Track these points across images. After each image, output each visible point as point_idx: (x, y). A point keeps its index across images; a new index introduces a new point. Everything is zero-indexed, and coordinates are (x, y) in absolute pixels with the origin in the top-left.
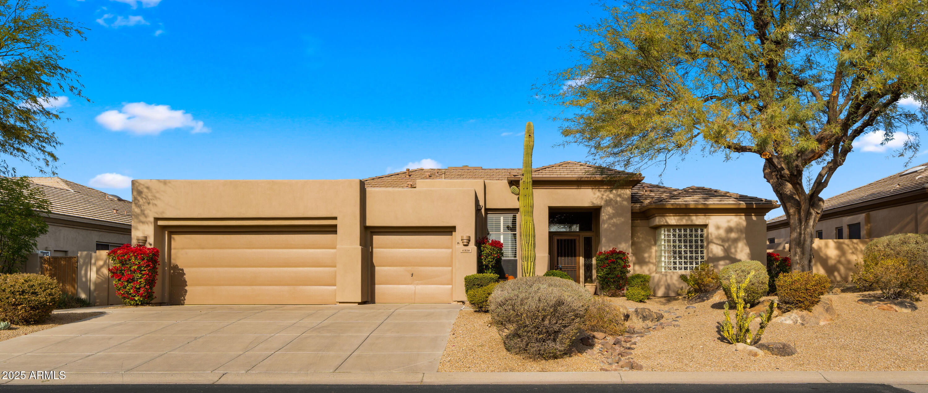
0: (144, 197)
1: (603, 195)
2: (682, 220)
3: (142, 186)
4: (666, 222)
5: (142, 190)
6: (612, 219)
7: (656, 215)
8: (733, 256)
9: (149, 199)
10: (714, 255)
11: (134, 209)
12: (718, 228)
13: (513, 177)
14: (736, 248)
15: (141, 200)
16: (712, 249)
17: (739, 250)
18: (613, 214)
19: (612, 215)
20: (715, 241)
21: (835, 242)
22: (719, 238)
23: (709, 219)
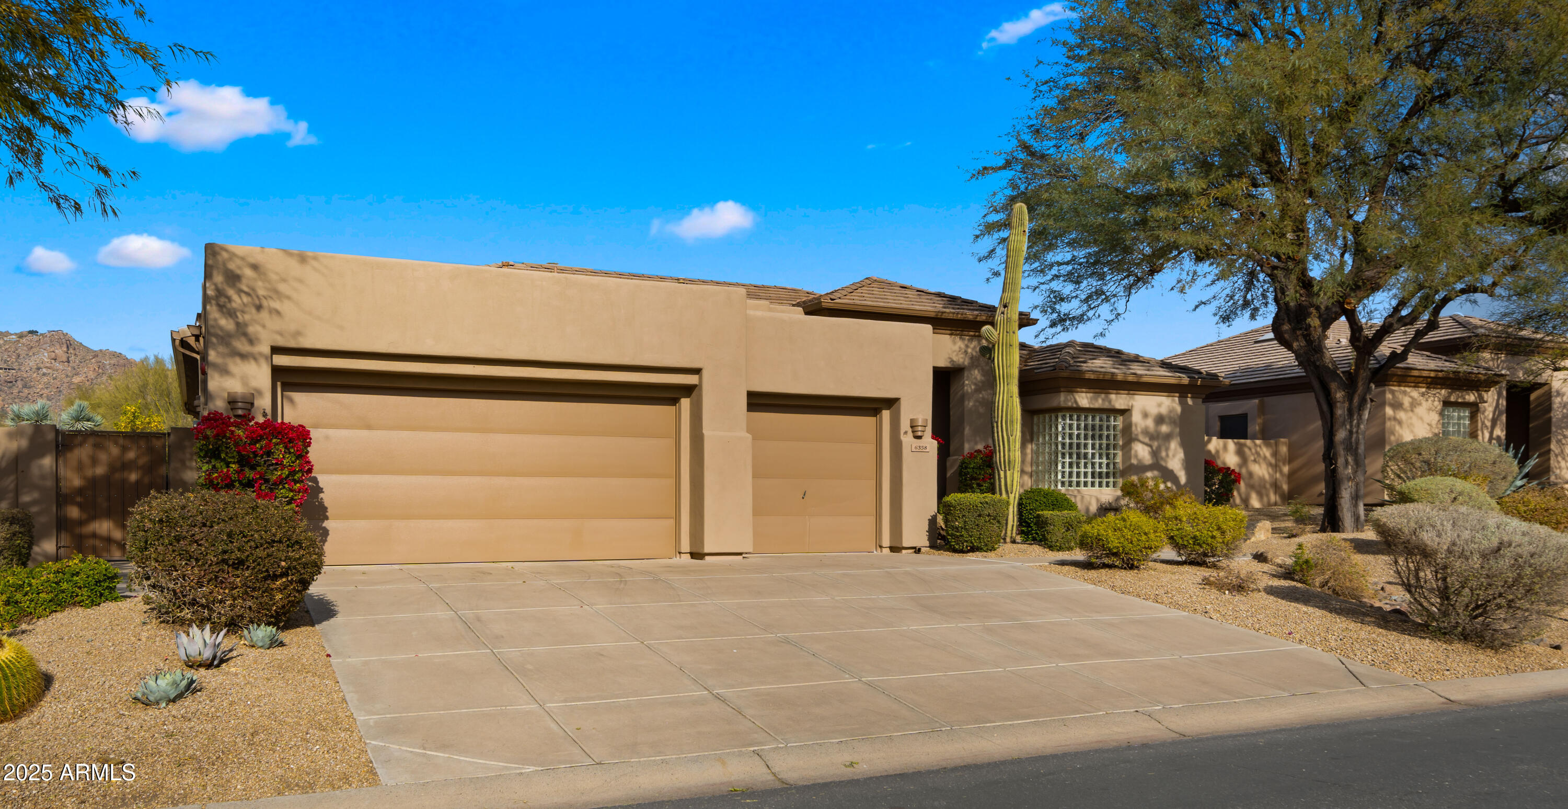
0: (245, 289)
1: (967, 346)
2: (1096, 400)
3: (239, 262)
4: (1076, 402)
5: (238, 272)
6: (980, 392)
7: (1062, 390)
8: (1163, 463)
9: (258, 297)
10: (1139, 461)
11: (215, 320)
12: (1145, 415)
13: (830, 301)
14: (1167, 449)
15: (235, 297)
16: (1136, 451)
17: (1171, 454)
18: (982, 382)
19: (980, 384)
20: (1141, 437)
21: (1235, 444)
22: (1146, 432)
23: (1134, 399)
